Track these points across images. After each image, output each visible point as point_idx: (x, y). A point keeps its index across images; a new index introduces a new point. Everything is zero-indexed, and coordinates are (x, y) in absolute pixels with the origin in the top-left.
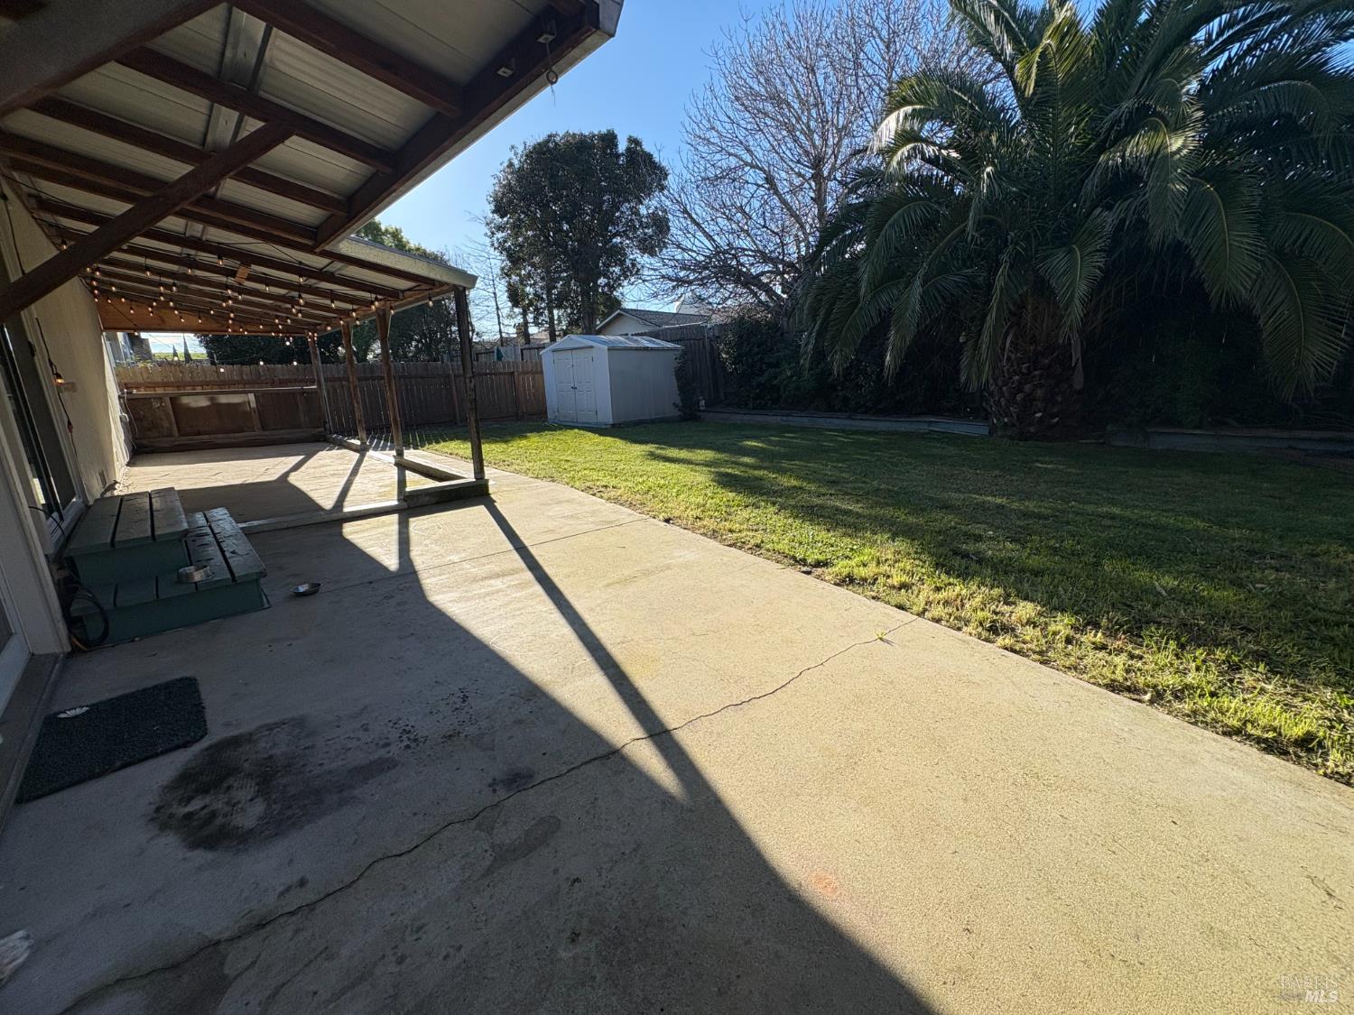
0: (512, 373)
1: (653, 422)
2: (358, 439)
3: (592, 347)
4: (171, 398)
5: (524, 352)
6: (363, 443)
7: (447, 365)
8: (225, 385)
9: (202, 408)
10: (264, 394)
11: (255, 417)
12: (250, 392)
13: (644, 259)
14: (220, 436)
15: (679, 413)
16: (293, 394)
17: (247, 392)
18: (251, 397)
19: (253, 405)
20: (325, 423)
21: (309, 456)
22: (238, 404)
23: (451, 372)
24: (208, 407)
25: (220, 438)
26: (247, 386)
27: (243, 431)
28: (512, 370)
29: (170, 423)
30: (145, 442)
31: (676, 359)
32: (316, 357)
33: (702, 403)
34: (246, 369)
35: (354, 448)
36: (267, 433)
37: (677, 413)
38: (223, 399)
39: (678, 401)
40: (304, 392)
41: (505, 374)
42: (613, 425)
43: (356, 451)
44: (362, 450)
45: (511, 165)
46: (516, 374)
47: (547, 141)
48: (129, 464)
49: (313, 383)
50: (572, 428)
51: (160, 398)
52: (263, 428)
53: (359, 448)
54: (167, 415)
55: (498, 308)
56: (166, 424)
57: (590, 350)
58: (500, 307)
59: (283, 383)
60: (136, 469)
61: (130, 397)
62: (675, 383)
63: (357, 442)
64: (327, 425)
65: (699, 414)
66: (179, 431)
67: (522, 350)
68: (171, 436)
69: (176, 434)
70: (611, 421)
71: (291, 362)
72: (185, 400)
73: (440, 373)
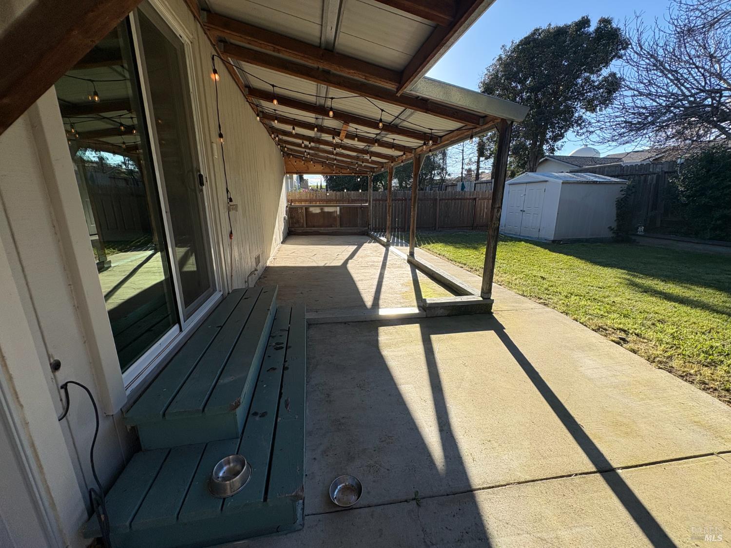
0: (475, 199)
1: (587, 241)
2: (386, 238)
3: (547, 181)
4: (306, 208)
5: (477, 185)
6: (388, 241)
7: (436, 193)
8: (328, 201)
9: (317, 213)
10: (344, 207)
11: (338, 219)
12: (338, 206)
13: (588, 116)
14: (322, 228)
15: (613, 235)
16: (356, 208)
17: (336, 206)
18: (338, 208)
19: (338, 213)
20: (369, 225)
21: (360, 246)
22: (332, 212)
23: (438, 197)
24: (320, 213)
25: (322, 230)
26: (338, 202)
27: (331, 227)
28: (475, 197)
29: (304, 221)
30: (293, 229)
31: (621, 191)
32: (370, 187)
33: (641, 229)
34: (338, 193)
35: (383, 243)
36: (342, 228)
37: (610, 235)
38: (326, 209)
39: (614, 225)
40: (361, 207)
41: (470, 199)
42: (554, 241)
43: (383, 245)
44: (387, 245)
45: (500, 59)
46: (477, 199)
47: (534, 34)
48: (282, 243)
49: (366, 201)
50: (520, 240)
51: (301, 208)
52: (341, 225)
53: (385, 244)
54: (303, 216)
55: (463, 159)
56: (302, 221)
57: (545, 183)
58: (464, 158)
59: (354, 201)
60: (284, 245)
61: (291, 207)
62: (613, 211)
63: (384, 239)
64: (370, 226)
65: (634, 238)
66: (306, 224)
67: (475, 184)
68: (302, 227)
69: (305, 225)
70: (552, 238)
71: (358, 190)
72: (311, 209)
73: (432, 198)
